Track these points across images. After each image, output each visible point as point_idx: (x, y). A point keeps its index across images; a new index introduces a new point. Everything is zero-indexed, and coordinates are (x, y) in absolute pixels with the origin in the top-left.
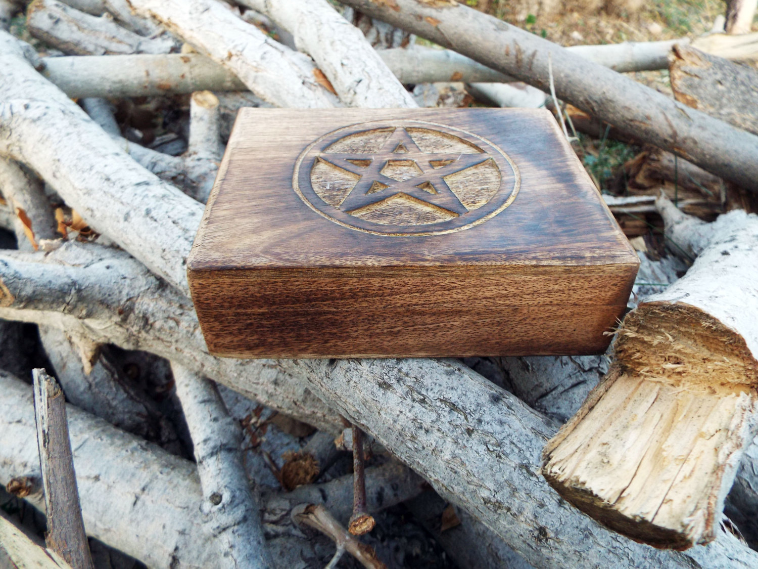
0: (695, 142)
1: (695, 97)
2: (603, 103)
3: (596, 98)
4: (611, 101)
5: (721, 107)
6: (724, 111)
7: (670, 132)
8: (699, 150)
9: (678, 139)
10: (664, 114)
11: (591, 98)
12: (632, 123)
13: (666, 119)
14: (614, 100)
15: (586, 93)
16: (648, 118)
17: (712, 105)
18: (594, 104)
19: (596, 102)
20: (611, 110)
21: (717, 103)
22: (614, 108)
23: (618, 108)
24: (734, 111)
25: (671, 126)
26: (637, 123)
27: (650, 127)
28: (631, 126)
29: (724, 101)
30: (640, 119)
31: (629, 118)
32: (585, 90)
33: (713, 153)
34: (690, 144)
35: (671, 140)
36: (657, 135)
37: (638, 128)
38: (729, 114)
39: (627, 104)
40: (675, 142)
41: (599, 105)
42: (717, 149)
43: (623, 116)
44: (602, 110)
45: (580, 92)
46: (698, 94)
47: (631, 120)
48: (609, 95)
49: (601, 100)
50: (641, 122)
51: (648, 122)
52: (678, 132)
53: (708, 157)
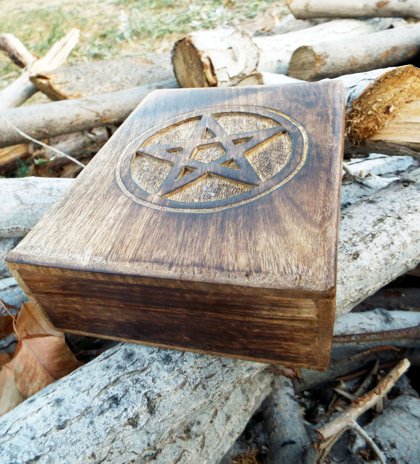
0: (109, 111)
1: (78, 93)
2: (48, 126)
3: (42, 124)
4: (51, 121)
5: (93, 90)
6: (96, 90)
7: (94, 114)
8: (114, 113)
9: (101, 114)
10: (82, 107)
11: (39, 127)
12: (73, 124)
13: (86, 109)
14: (52, 118)
15: (33, 127)
16: (78, 115)
17: (89, 91)
18: (44, 130)
19: (43, 127)
20: (56, 126)
21: (89, 88)
22: (56, 123)
23: (59, 122)
24: (99, 87)
25: (92, 111)
26: (75, 123)
27: (83, 120)
28: (74, 126)
29: (91, 85)
30: (75, 119)
31: (69, 122)
32: (31, 125)
33: (120, 110)
34: (108, 113)
35: (99, 118)
36: (90, 121)
37: (78, 125)
38: (99, 90)
39: (61, 116)
40: (101, 117)
41: (47, 128)
42: (120, 106)
43: (65, 124)
44: (51, 130)
45: (29, 129)
46: (77, 90)
47: (71, 123)
48: (48, 118)
49: (46, 124)
50: (77, 120)
51: (80, 117)
52: (98, 111)
53: (120, 113)
